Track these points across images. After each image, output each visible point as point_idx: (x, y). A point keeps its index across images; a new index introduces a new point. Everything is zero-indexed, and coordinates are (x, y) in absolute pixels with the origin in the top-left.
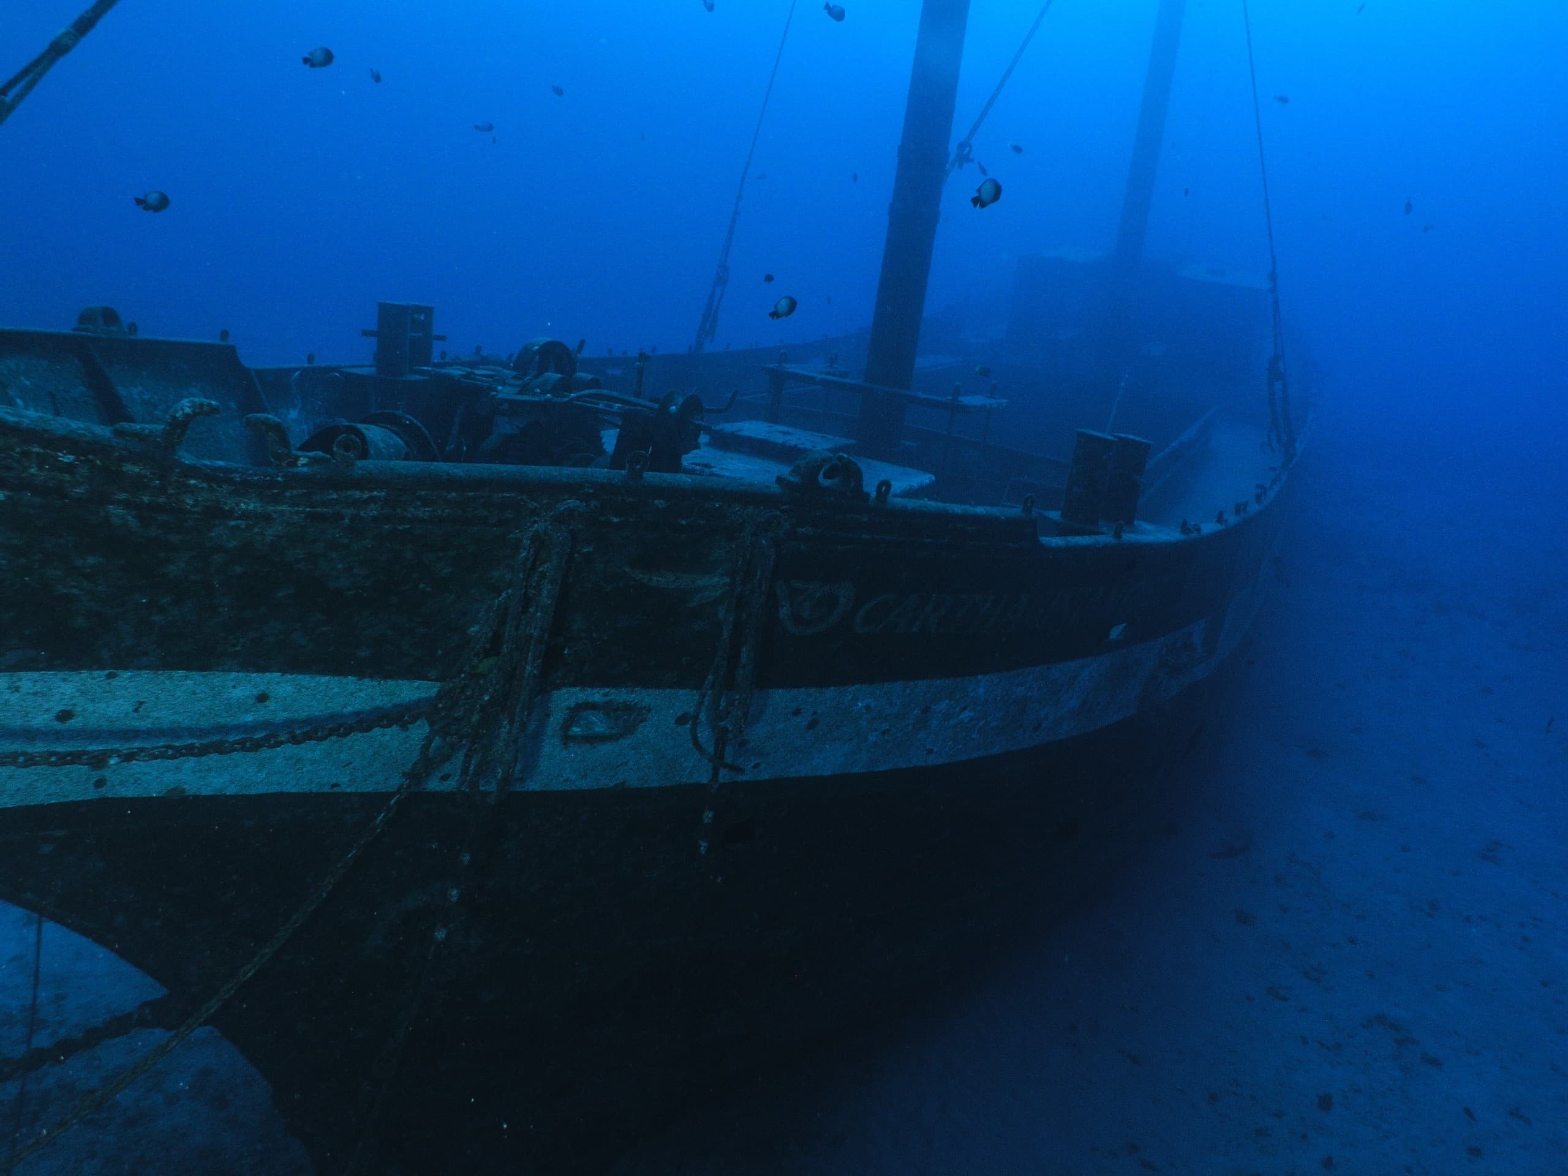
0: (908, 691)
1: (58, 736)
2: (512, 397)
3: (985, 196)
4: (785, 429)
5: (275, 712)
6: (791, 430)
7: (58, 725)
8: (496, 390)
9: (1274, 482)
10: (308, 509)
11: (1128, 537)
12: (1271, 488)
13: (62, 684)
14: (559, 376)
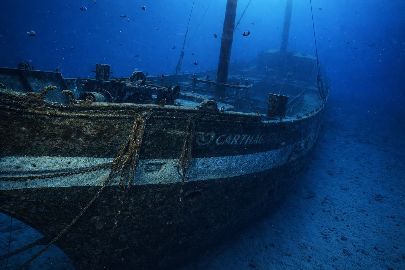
0: (231, 158)
1: (16, 173)
2: (130, 86)
3: (246, 34)
4: (197, 94)
5: (72, 166)
6: (198, 94)
7: (16, 170)
8: (126, 85)
9: (321, 107)
10: (79, 115)
11: (284, 120)
12: (320, 108)
13: (17, 159)
14: (142, 81)
